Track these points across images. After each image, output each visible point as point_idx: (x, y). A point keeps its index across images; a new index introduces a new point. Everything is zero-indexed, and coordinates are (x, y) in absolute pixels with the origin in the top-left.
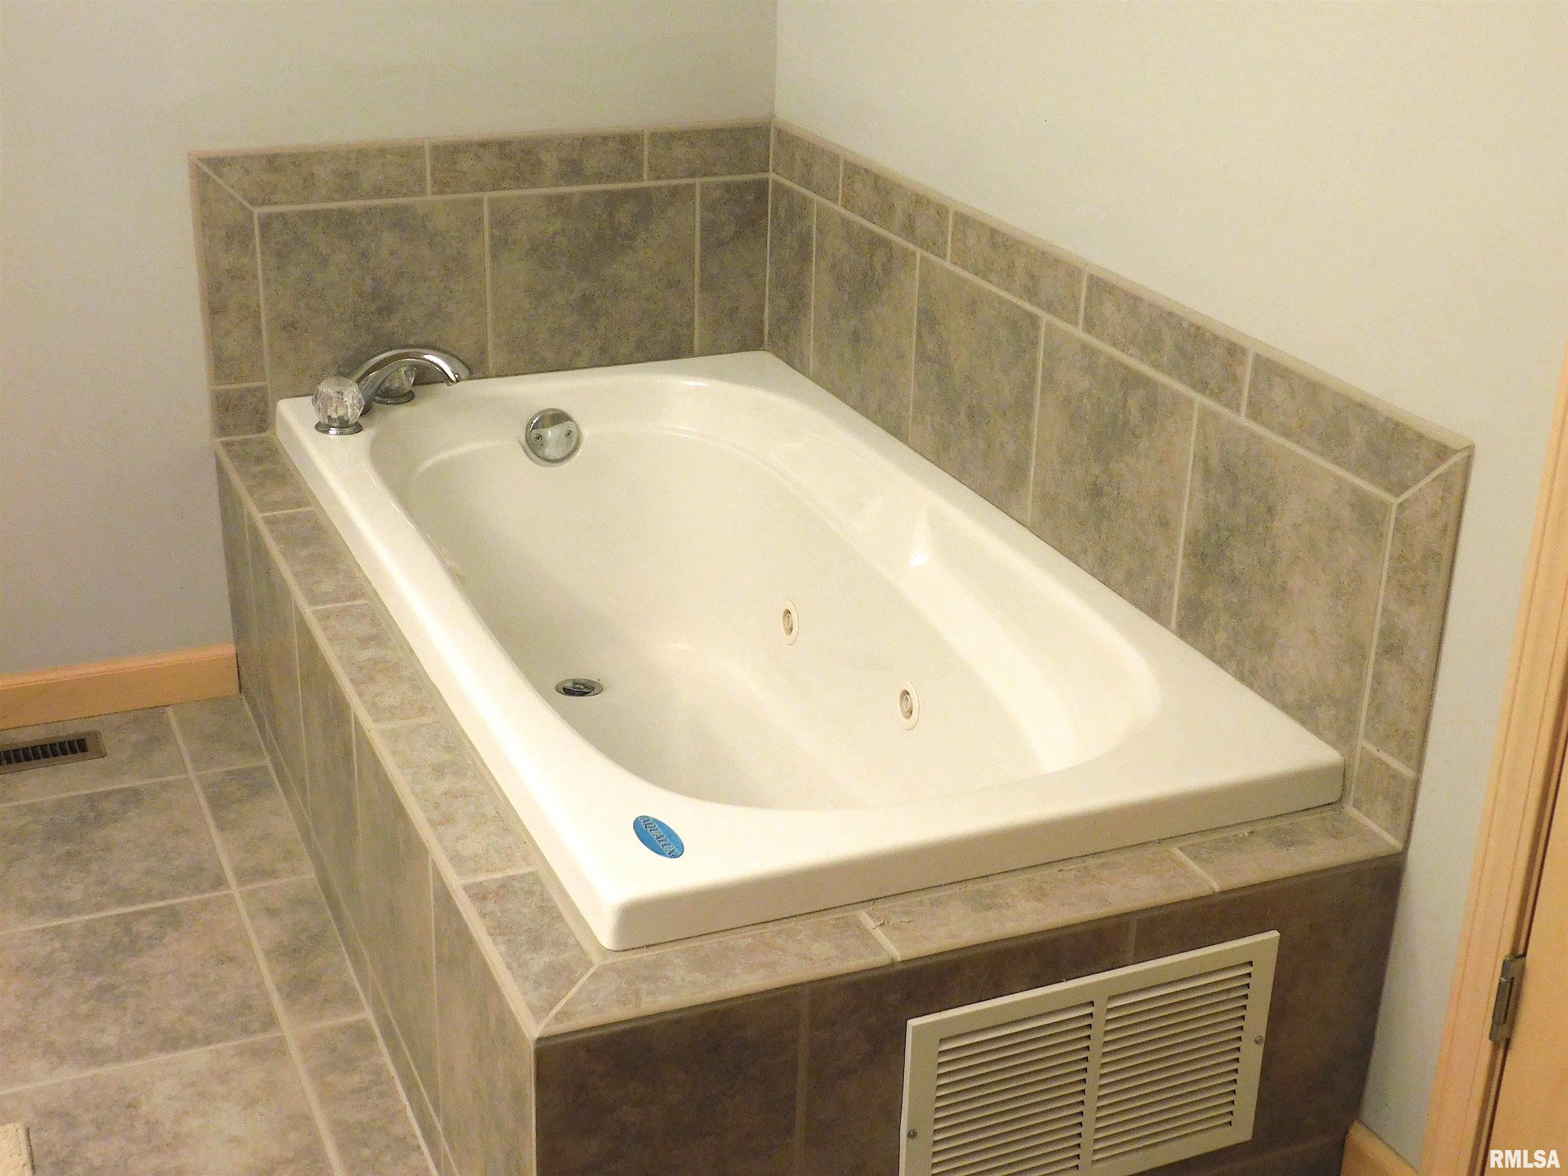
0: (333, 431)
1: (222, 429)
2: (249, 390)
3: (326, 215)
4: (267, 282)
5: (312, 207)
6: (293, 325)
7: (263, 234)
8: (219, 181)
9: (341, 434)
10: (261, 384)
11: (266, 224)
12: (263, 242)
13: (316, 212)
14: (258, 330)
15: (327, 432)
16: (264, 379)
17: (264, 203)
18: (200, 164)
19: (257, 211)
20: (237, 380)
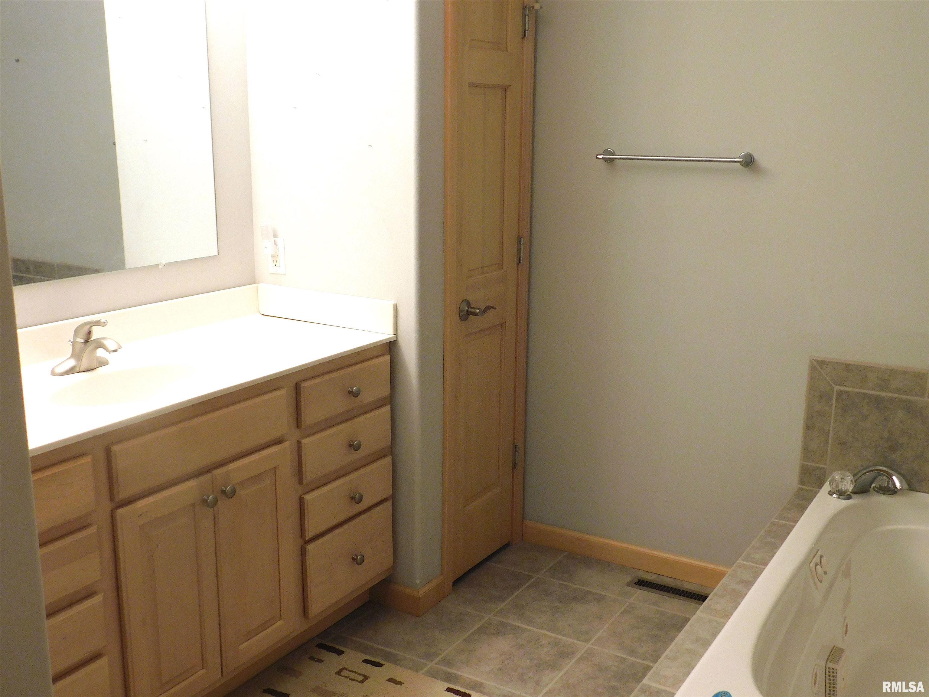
0: (835, 496)
1: (802, 481)
2: (817, 468)
3: (870, 396)
4: (835, 421)
5: (863, 391)
6: (844, 443)
7: (837, 398)
8: (822, 371)
9: (839, 498)
10: (825, 467)
11: (840, 394)
12: (837, 402)
13: (864, 394)
14: (827, 442)
15: (832, 495)
16: (825, 464)
17: (840, 385)
18: (815, 363)
19: (837, 388)
20: (813, 461)
